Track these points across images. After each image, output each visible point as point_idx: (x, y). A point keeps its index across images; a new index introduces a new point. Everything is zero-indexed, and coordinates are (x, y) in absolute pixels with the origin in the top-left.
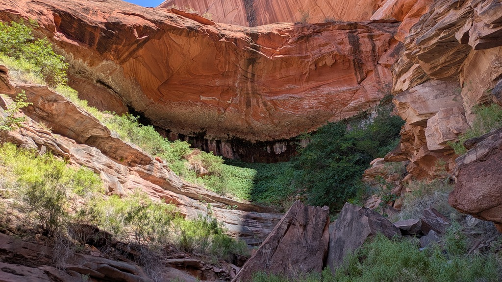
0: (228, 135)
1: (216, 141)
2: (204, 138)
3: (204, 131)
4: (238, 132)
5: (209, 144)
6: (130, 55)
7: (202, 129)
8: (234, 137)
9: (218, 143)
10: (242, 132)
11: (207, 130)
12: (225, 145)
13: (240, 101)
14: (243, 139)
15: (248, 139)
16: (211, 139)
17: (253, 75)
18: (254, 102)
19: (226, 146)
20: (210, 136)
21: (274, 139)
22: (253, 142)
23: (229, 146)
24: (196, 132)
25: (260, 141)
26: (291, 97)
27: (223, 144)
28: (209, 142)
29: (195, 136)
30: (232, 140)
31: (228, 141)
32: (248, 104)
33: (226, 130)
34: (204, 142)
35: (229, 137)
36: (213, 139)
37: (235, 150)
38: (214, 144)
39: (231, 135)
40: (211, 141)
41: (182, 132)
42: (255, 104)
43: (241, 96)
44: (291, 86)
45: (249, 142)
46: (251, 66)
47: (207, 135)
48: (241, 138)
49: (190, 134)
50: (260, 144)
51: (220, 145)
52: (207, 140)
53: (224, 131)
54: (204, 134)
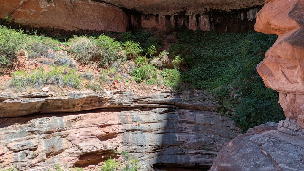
0: (206, 9)
1: (196, 15)
2: (186, 15)
3: (184, 9)
4: (214, 5)
5: (190, 19)
7: (183, 8)
8: (211, 9)
9: (198, 16)
10: (217, 4)
11: (187, 8)
12: (203, 18)
14: (219, 10)
15: (223, 9)
16: (191, 14)
19: (205, 18)
20: (190, 12)
21: (248, 6)
22: (228, 11)
23: (206, 18)
24: (179, 11)
25: (234, 9)
27: (202, 17)
28: (190, 17)
29: (178, 15)
30: (209, 12)
31: (205, 14)
33: (203, 5)
34: (186, 18)
35: (206, 10)
36: (193, 14)
37: (212, 21)
38: (194, 18)
39: (208, 8)
40: (192, 16)
41: (168, 14)
45: (225, 11)
47: (188, 12)
48: (217, 9)
49: (174, 14)
50: (235, 12)
51: (199, 18)
52: (188, 16)
53: (201, 6)
54: (185, 11)
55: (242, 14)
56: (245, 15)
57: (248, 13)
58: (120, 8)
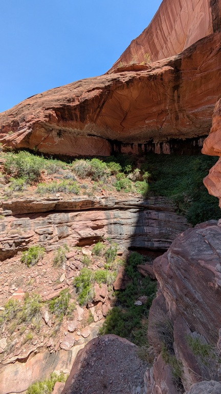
0: (167, 138)
4: (173, 135)
5: (156, 146)
6: (98, 115)
7: (151, 138)
8: (171, 138)
9: (161, 144)
10: (176, 135)
11: (154, 138)
13: (171, 118)
14: (177, 139)
15: (180, 138)
16: (157, 142)
17: (179, 97)
18: (181, 115)
19: (166, 145)
21: (198, 136)
22: (184, 139)
23: (168, 145)
24: (148, 140)
25: (188, 138)
26: (209, 107)
27: (164, 144)
28: (156, 144)
29: (147, 143)
30: (170, 140)
31: (166, 142)
32: (177, 118)
33: (165, 136)
34: (153, 146)
37: (171, 147)
38: (159, 145)
39: (169, 138)
41: (140, 143)
42: (182, 117)
43: (171, 114)
44: (209, 97)
45: (181, 140)
46: (176, 91)
47: (154, 141)
48: (175, 138)
49: (144, 142)
50: (189, 141)
52: (154, 144)
54: (152, 141)
55: (194, 142)
56: (197, 142)
57: (199, 141)
58: (107, 139)
